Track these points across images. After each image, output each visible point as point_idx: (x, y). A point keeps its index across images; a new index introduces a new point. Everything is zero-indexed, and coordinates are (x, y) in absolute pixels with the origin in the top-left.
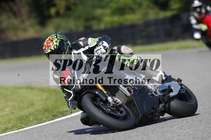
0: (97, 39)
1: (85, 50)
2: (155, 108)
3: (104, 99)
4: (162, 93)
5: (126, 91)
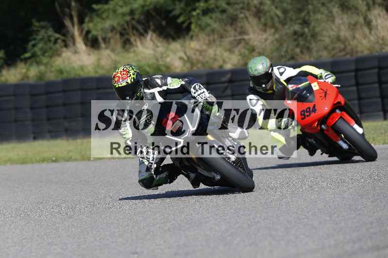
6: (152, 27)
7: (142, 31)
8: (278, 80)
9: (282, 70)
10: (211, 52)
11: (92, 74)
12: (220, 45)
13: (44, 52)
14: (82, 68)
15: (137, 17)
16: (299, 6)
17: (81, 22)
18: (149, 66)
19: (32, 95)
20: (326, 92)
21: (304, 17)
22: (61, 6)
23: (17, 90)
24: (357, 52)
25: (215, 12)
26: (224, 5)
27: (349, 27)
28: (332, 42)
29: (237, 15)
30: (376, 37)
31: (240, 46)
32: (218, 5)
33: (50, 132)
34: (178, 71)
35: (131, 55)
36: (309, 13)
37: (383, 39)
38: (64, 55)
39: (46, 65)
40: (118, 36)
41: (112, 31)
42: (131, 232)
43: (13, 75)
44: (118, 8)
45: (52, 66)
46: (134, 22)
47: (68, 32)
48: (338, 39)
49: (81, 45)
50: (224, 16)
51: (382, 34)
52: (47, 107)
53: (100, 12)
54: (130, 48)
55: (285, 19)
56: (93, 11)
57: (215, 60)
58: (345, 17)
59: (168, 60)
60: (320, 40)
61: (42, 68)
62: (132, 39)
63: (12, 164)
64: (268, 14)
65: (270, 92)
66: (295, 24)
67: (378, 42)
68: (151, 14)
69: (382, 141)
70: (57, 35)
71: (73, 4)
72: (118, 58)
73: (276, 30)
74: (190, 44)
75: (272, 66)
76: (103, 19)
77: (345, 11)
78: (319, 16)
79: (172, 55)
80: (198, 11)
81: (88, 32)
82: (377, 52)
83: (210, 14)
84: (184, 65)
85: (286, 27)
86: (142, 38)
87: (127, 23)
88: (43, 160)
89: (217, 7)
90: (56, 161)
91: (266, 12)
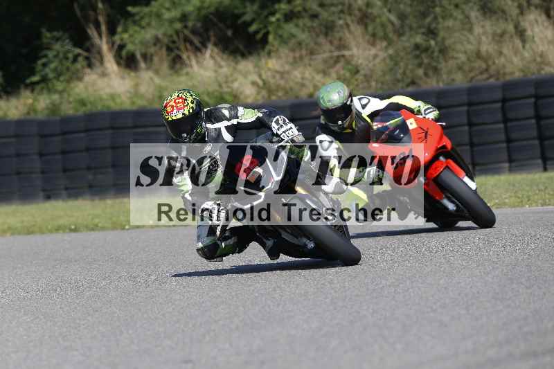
1: (231, 124)
6: (213, 39)
7: (198, 44)
8: (359, 115)
9: (364, 101)
10: (297, 74)
11: (127, 105)
12: (310, 65)
13: (59, 75)
14: (113, 97)
15: (190, 24)
16: (422, 9)
17: (112, 32)
18: (208, 94)
19: (43, 136)
20: (426, 133)
21: (430, 24)
22: (83, 9)
23: (20, 128)
24: (505, 74)
25: (303, 17)
26: (314, 7)
27: (493, 39)
28: (468, 59)
29: (333, 22)
30: (531, 52)
31: (339, 66)
32: (307, 8)
33: (66, 189)
34: (250, 101)
35: (183, 79)
36: (436, 18)
37: (541, 56)
38: (87, 78)
39: (61, 93)
40: (164, 51)
41: (155, 44)
42: (183, 331)
43: (13, 108)
44: (164, 11)
45: (69, 95)
46: (187, 32)
47: (93, 45)
48: (478, 55)
49: (111, 64)
50: (316, 23)
51: (541, 48)
52: (64, 152)
53: (137, 18)
54: (181, 69)
55: (402, 26)
56: (129, 15)
57: (303, 85)
58: (488, 24)
59: (236, 85)
60: (453, 58)
61: (56, 97)
62: (184, 56)
63: (13, 234)
64: (378, 20)
65: (349, 131)
66: (417, 33)
67: (535, 60)
68: (211, 20)
69: (540, 201)
70: (78, 51)
71: (100, 5)
72: (164, 84)
73: (390, 43)
74: (266, 63)
75: (351, 95)
76: (143, 28)
77: (488, 15)
78: (450, 23)
79: (241, 79)
80: (278, 16)
81: (121, 47)
82: (533, 74)
83: (295, 20)
84: (258, 93)
85: (404, 38)
86: (199, 54)
87: (177, 33)
88: (58, 229)
89: (305, 10)
90: (75, 230)
91: (375, 17)
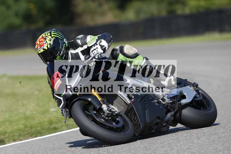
0: (96, 37)
1: (84, 49)
2: (161, 117)
3: (98, 107)
4: (171, 100)
5: (125, 98)
